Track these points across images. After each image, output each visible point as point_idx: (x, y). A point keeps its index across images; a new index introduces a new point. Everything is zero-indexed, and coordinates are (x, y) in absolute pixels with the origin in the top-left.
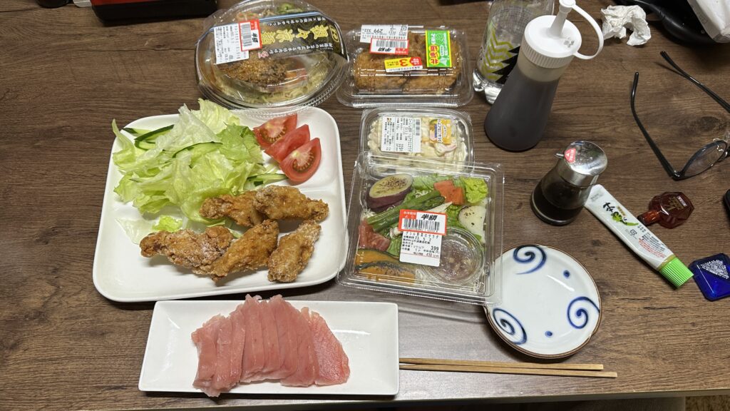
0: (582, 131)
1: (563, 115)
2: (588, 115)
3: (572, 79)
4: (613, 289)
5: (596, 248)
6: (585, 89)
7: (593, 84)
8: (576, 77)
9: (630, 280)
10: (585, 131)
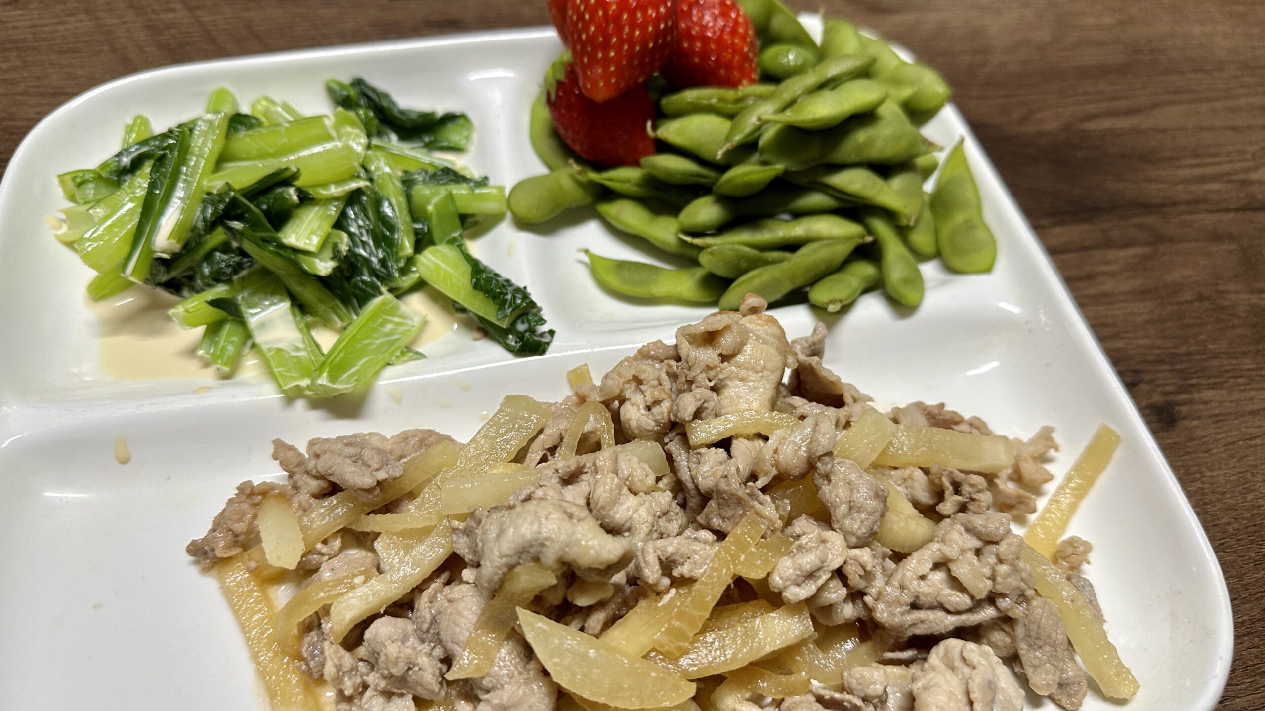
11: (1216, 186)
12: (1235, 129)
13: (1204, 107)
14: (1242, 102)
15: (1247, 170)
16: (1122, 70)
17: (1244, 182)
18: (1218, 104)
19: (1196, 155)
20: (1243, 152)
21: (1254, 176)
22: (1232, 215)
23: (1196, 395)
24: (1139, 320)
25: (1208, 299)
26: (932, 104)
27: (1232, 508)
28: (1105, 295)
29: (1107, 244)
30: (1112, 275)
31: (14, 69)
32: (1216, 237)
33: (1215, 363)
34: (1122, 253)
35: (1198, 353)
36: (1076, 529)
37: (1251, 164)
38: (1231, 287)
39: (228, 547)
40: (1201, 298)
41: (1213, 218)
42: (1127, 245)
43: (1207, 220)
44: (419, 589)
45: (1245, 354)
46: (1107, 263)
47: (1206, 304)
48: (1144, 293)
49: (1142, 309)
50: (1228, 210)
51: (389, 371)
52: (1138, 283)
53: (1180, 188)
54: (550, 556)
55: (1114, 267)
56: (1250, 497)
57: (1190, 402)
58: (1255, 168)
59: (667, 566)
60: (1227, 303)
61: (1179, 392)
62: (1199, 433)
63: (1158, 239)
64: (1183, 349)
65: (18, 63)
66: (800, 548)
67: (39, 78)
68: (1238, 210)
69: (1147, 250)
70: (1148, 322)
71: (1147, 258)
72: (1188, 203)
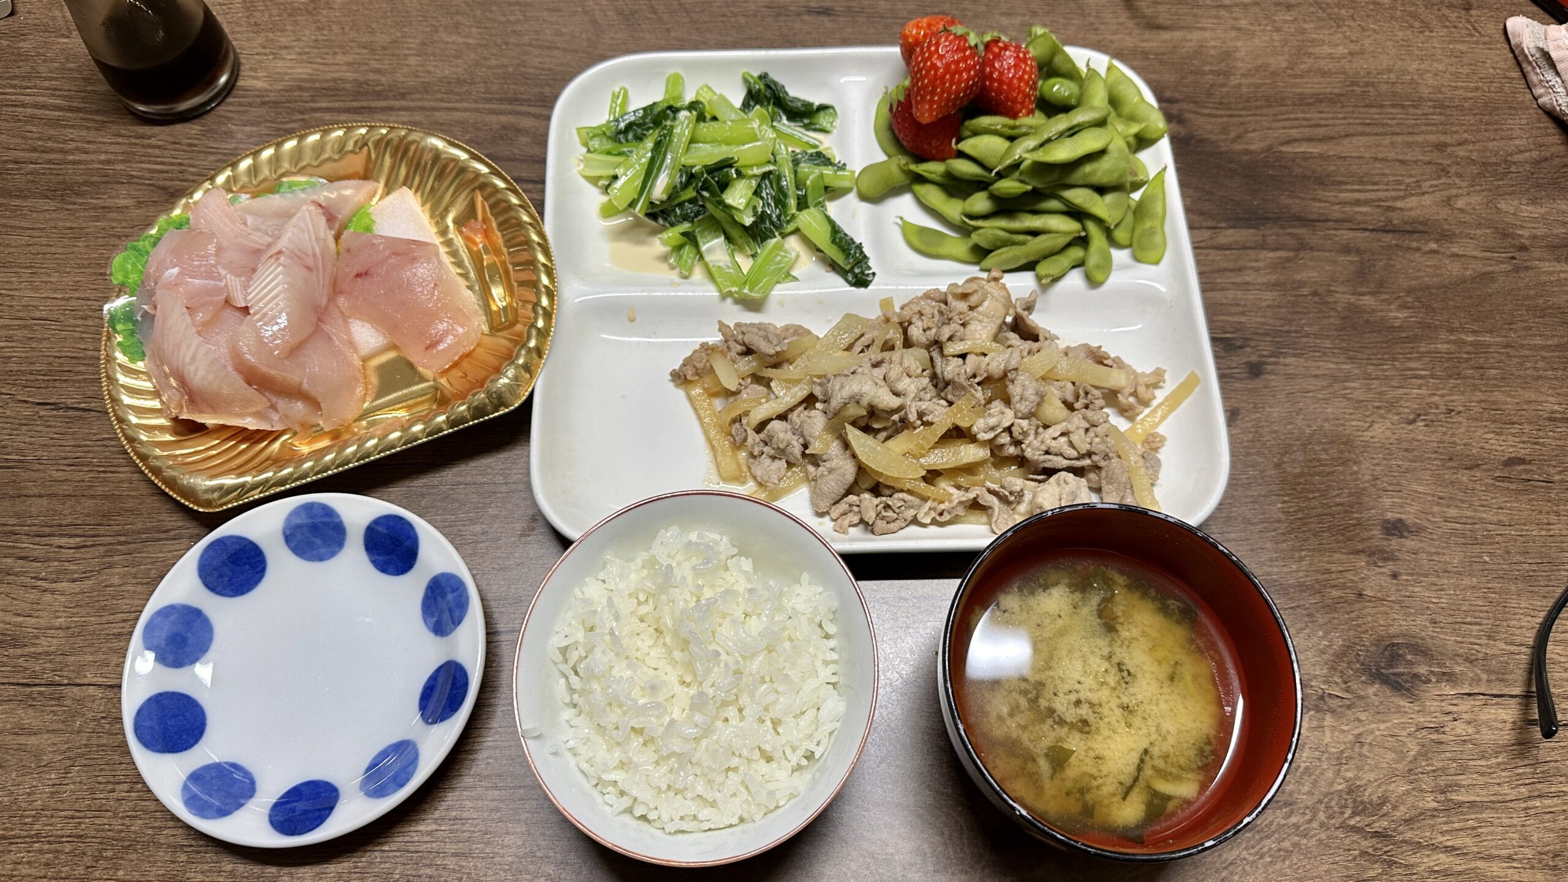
0: (1358, 203)
1: (1306, 157)
2: (1376, 159)
3: (1331, 56)
4: (1440, 665)
5: (1394, 543)
6: (1367, 84)
7: (1390, 71)
8: (1341, 50)
9: (1489, 637)
10: (1367, 202)
11: (1365, 209)
12: (1402, 162)
13: (1387, 140)
14: (1420, 138)
15: (1396, 199)
16: (1333, 100)
17: (1389, 209)
18: (1399, 139)
19: (1361, 182)
20: (1399, 183)
21: (1399, 204)
22: (1367, 234)
23: (1281, 360)
24: (1264, 304)
25: (1319, 295)
26: (1154, 136)
27: (1276, 432)
28: (1247, 283)
29: (1263, 246)
30: (1257, 270)
31: (519, 22)
32: (1346, 250)
33: (1304, 340)
34: (1271, 255)
35: (1296, 332)
36: (1161, 430)
37: (1402, 194)
38: (1341, 289)
39: (693, 375)
40: (1315, 294)
41: (1351, 234)
42: (1277, 249)
43: (1345, 235)
44: (792, 410)
45: (1328, 337)
46: (1257, 261)
47: (1317, 299)
48: (1275, 285)
49: (1269, 296)
50: (1366, 230)
51: (778, 286)
52: (1273, 278)
53: (1336, 207)
54: (865, 402)
55: (1261, 264)
56: (1290, 427)
57: (1276, 363)
58: (1403, 198)
59: (921, 415)
60: (1331, 300)
61: (1271, 356)
62: (1273, 384)
63: (1302, 246)
64: (1286, 328)
65: (522, 18)
66: (990, 415)
67: (537, 32)
68: (1373, 230)
69: (1291, 254)
70: (1269, 306)
71: (1289, 260)
72: (1337, 221)
